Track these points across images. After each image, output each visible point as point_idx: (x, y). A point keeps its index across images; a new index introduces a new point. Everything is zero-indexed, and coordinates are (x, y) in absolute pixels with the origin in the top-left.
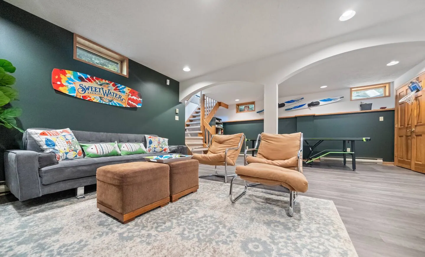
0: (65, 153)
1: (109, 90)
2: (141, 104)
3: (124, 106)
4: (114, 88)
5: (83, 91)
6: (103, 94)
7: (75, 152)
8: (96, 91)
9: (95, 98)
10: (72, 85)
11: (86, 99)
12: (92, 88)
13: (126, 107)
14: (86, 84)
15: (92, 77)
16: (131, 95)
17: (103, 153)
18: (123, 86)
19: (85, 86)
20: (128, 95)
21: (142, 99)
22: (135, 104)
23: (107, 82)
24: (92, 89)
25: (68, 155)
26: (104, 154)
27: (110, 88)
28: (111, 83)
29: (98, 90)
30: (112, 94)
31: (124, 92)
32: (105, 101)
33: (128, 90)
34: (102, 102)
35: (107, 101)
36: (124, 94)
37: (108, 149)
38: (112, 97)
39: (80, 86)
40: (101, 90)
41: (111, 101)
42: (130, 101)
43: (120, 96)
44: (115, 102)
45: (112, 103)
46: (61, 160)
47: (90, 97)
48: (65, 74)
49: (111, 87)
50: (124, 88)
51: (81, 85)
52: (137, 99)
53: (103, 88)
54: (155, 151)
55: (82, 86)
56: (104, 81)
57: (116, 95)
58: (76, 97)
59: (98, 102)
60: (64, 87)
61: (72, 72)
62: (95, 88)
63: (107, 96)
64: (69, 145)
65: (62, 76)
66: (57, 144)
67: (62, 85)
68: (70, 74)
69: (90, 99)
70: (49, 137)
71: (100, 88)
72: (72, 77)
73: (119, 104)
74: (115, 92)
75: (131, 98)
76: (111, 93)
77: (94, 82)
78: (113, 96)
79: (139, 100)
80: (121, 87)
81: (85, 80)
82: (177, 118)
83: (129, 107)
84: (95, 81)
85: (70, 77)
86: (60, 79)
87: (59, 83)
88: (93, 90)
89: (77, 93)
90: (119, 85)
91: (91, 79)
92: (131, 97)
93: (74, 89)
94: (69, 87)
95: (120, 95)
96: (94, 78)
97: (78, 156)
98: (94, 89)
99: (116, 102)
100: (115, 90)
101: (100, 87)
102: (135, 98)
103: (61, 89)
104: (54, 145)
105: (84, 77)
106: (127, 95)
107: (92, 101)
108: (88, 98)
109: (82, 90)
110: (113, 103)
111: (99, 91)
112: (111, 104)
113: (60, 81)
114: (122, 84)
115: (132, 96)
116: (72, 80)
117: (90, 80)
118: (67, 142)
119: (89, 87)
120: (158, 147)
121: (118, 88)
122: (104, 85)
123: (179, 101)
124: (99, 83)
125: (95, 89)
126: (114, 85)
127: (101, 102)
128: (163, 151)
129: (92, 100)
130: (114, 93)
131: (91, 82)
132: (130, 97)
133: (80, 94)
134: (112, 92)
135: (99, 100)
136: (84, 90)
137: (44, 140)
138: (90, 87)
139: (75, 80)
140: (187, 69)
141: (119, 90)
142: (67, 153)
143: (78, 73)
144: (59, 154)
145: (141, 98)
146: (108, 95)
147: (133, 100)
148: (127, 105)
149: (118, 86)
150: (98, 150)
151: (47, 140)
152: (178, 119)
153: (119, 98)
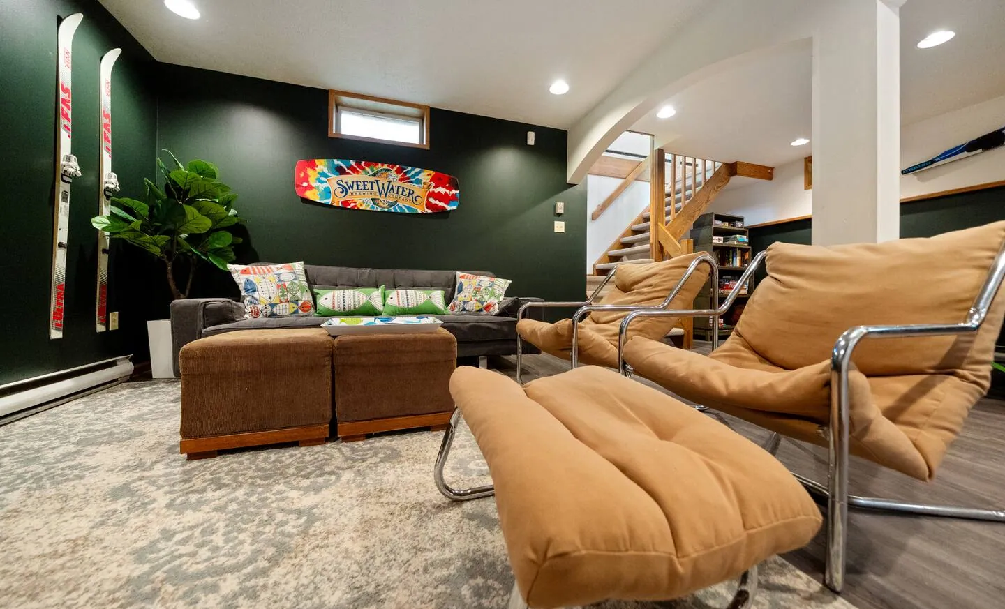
0: (270, 305)
1: (390, 182)
2: (457, 203)
3: (419, 211)
4: (399, 176)
5: (342, 192)
6: (378, 194)
7: (295, 305)
8: (364, 189)
9: (364, 202)
10: (325, 185)
11: (349, 207)
12: (359, 183)
13: (423, 213)
14: (348, 179)
15: (358, 164)
16: (433, 184)
17: (344, 308)
18: (417, 170)
19: (346, 183)
20: (429, 187)
21: (458, 192)
22: (442, 204)
23: (386, 166)
24: (358, 186)
25: (275, 309)
26: (347, 310)
27: (391, 179)
28: (392, 168)
29: (369, 186)
30: (395, 189)
31: (419, 181)
32: (382, 205)
33: (429, 175)
34: (376, 208)
35: (386, 205)
36: (420, 185)
37: (354, 301)
38: (395, 195)
39: (338, 184)
40: (375, 186)
41: (392, 205)
42: (432, 200)
43: (411, 192)
44: (401, 205)
45: (395, 208)
46: (261, 316)
47: (355, 202)
48: (313, 166)
49: (394, 176)
50: (420, 172)
51: (339, 182)
52: (448, 191)
53: (377, 181)
54: (464, 309)
55: (342, 184)
56: (380, 166)
57: (403, 191)
58: (331, 206)
59: (368, 209)
60: (314, 190)
61: (325, 160)
62: (364, 182)
63: (386, 194)
64: (280, 290)
65: (310, 172)
66: (259, 288)
67: (310, 187)
68: (322, 165)
69: (355, 206)
70: (251, 277)
71: (372, 183)
72: (326, 171)
73: (408, 208)
74: (402, 184)
75: (433, 192)
76: (392, 188)
77: (363, 172)
78: (397, 193)
79: (453, 194)
80: (413, 173)
81: (347, 171)
82: (559, 227)
83: (429, 211)
84: (363, 169)
85: (322, 170)
86: (306, 179)
87: (305, 184)
88: (360, 188)
89: (333, 198)
90: (410, 168)
91: (356, 167)
92: (434, 190)
93: (327, 192)
94: (321, 188)
95: (410, 190)
96: (363, 163)
97: (300, 312)
98: (361, 186)
99: (404, 206)
100: (400, 180)
101: (373, 179)
102: (442, 190)
103: (310, 195)
104: (254, 291)
105: (344, 167)
106: (426, 186)
107: (359, 210)
108: (352, 205)
109: (341, 190)
110: (397, 208)
111: (370, 188)
112: (393, 211)
113: (308, 182)
114: (414, 166)
115: (435, 187)
116: (326, 176)
117: (354, 170)
118: (278, 286)
119: (353, 182)
120: (471, 300)
121: (407, 176)
122: (379, 174)
123: (568, 182)
124: (371, 173)
125: (364, 185)
126: (398, 172)
127: (374, 208)
128: (484, 311)
129: (359, 206)
130: (398, 187)
131: (358, 172)
132: (432, 189)
133: (336, 199)
134: (394, 185)
135: (370, 206)
136: (345, 189)
137: (243, 281)
138: (355, 183)
139: (329, 174)
140: (559, 87)
141: (409, 178)
142: (273, 306)
143: (335, 161)
144: (258, 306)
145: (456, 190)
146: (388, 193)
147: (438, 196)
148: (426, 209)
149: (406, 172)
150: (336, 303)
151: (248, 282)
152: (564, 228)
153: (408, 196)
